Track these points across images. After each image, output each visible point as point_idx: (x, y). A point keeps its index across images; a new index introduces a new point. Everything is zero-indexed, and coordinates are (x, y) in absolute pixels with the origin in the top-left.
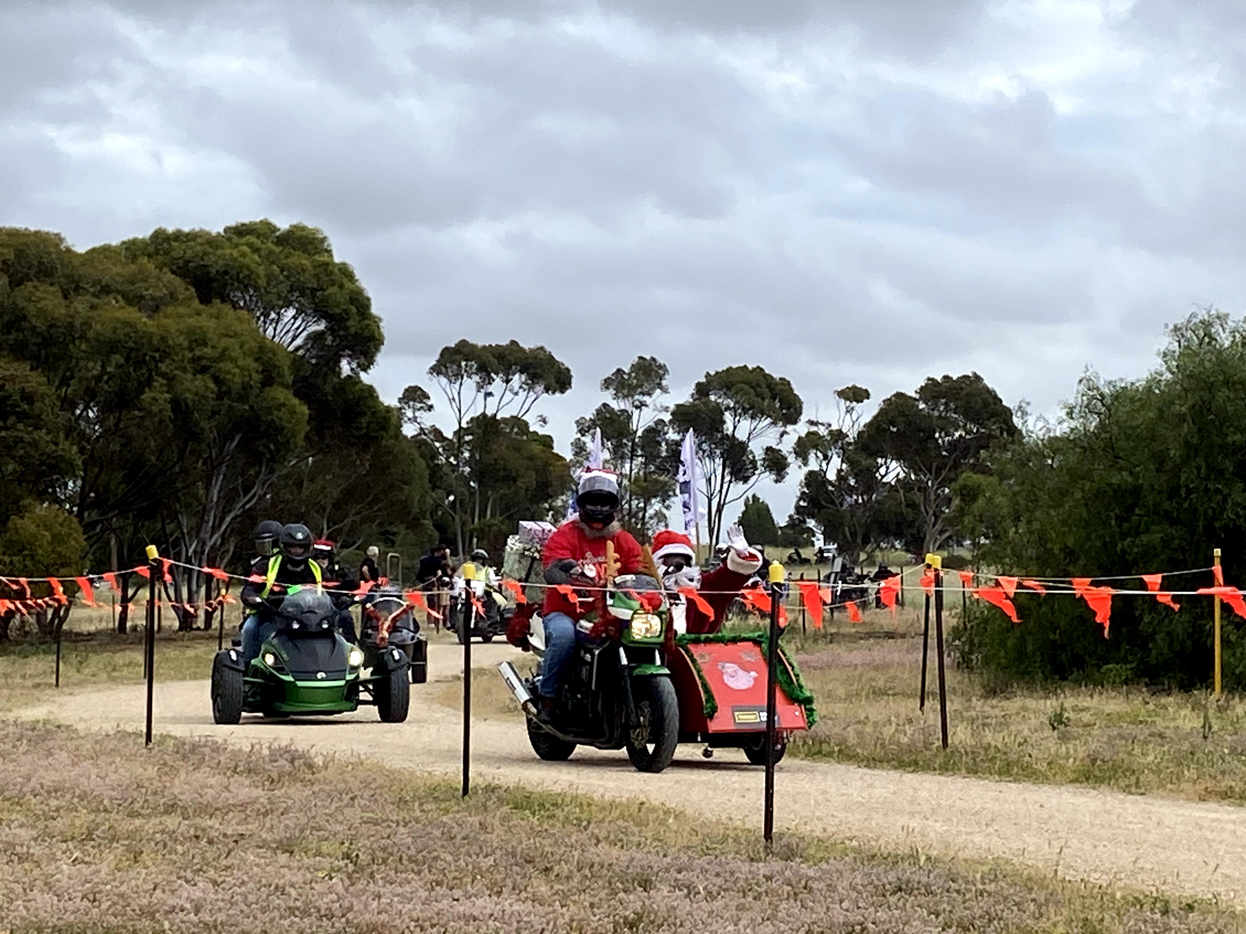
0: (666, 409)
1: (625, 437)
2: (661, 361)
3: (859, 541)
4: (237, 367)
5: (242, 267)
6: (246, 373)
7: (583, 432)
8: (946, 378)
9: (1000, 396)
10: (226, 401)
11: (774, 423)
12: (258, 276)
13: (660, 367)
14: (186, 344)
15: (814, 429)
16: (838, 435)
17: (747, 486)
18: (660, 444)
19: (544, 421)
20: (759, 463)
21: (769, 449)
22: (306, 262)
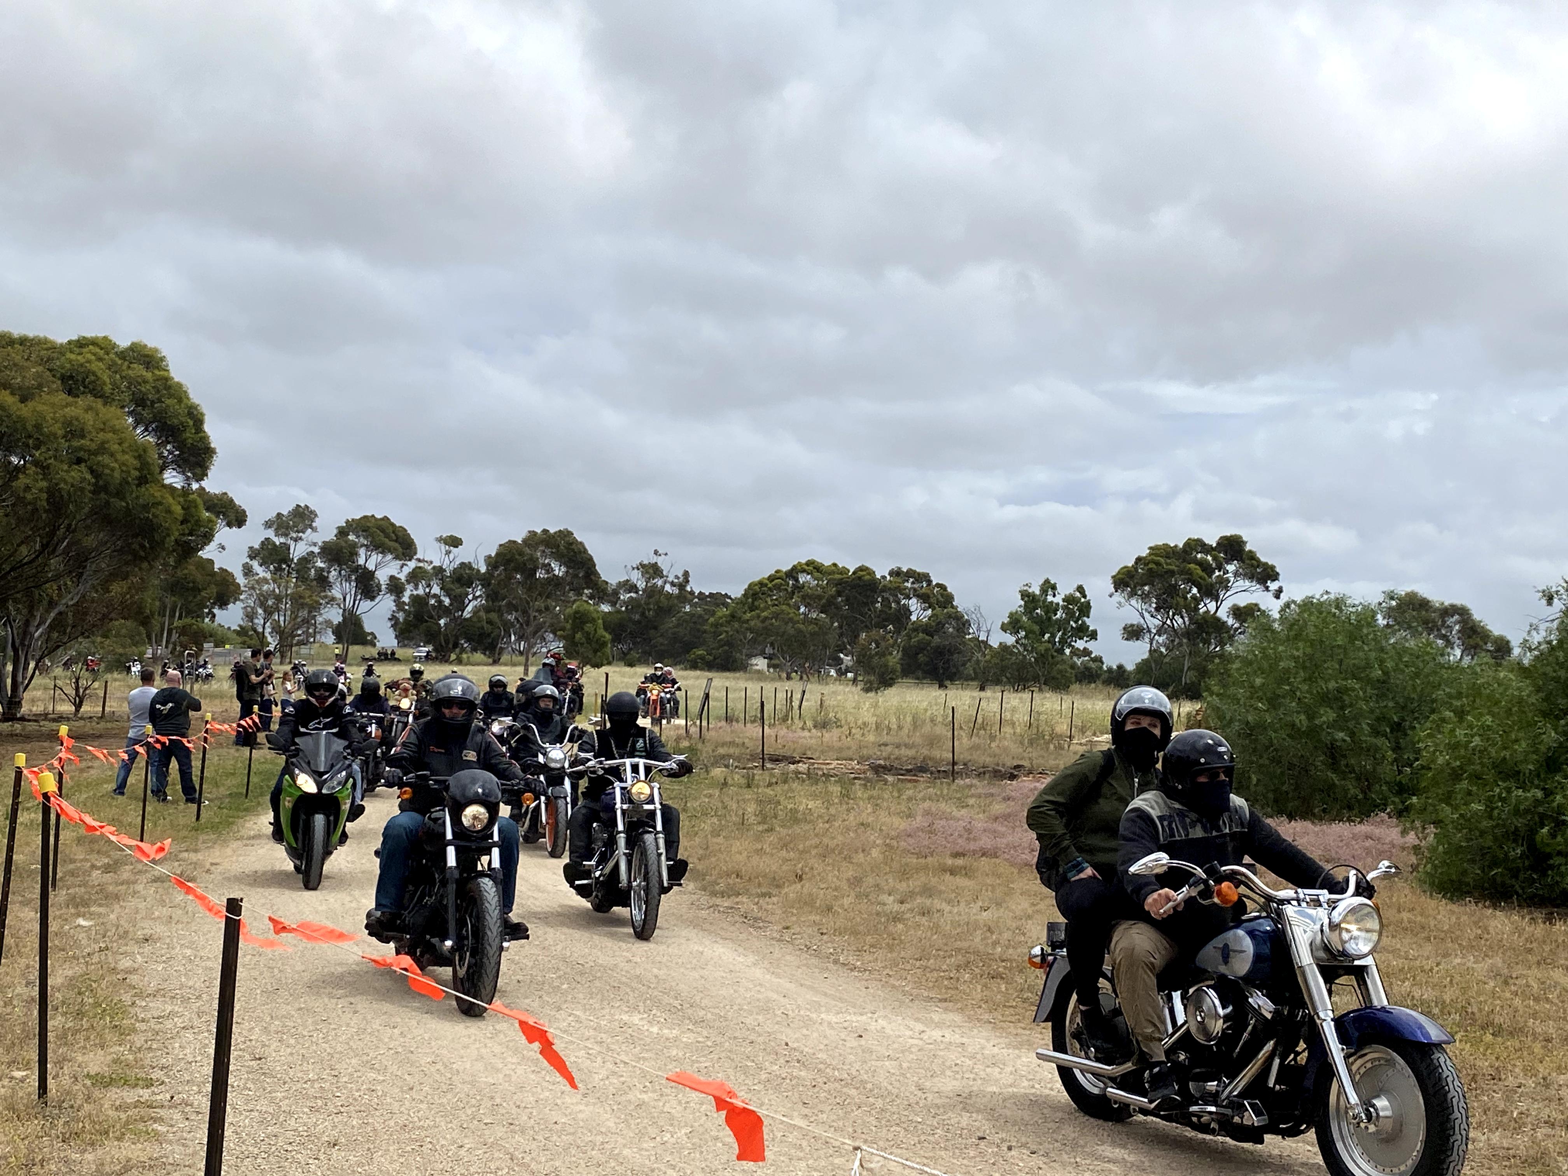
0: (315, 544)
1: (285, 563)
2: (312, 508)
3: (451, 646)
4: (116, 461)
5: (89, 372)
6: (124, 468)
7: (251, 557)
8: (545, 531)
9: (587, 547)
10: (103, 495)
11: (397, 558)
12: (105, 384)
13: (312, 512)
14: (60, 433)
15: (421, 565)
16: (439, 570)
17: (373, 603)
18: (309, 569)
19: (223, 548)
20: (383, 587)
21: (392, 578)
22: (148, 375)
